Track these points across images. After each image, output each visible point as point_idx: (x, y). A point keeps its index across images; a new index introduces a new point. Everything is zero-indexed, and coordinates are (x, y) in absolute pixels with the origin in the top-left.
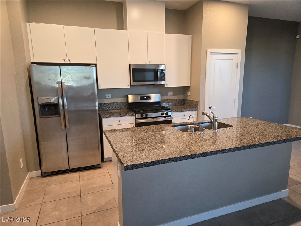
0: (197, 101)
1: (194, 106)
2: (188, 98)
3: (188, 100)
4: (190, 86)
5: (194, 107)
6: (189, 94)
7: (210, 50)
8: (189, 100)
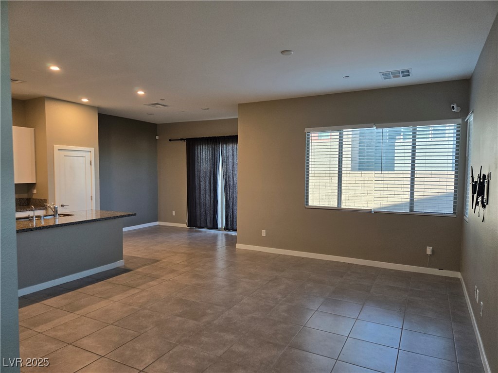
0: (45, 200)
1: (41, 204)
2: (34, 197)
3: (33, 199)
4: (35, 183)
5: (42, 206)
6: (35, 191)
7: (56, 147)
8: (35, 199)
